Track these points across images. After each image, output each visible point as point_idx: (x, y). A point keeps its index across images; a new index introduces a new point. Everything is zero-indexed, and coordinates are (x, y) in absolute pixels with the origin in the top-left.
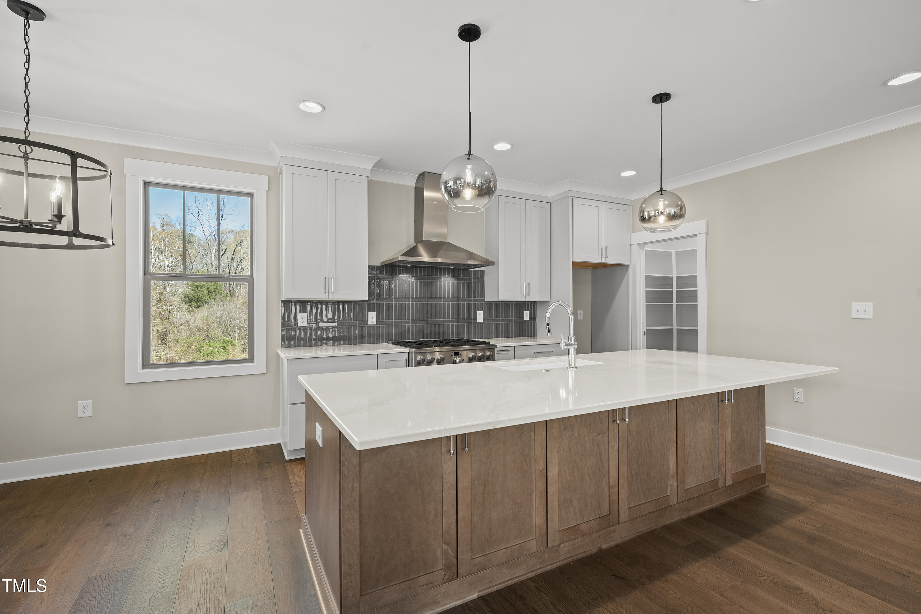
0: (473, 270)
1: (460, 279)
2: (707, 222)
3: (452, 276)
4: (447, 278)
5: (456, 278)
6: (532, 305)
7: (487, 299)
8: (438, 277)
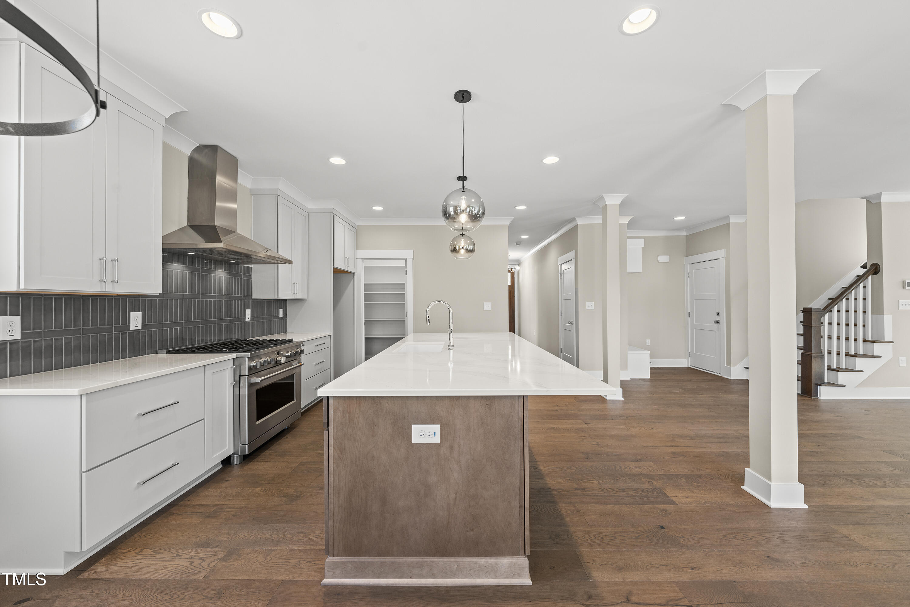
0: (243, 266)
1: (232, 275)
2: (413, 251)
3: (225, 270)
4: (221, 272)
5: (228, 273)
6: (283, 303)
7: (254, 297)
8: (212, 271)
